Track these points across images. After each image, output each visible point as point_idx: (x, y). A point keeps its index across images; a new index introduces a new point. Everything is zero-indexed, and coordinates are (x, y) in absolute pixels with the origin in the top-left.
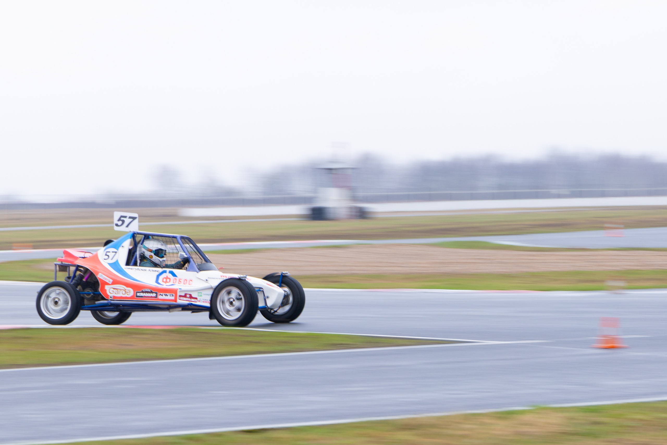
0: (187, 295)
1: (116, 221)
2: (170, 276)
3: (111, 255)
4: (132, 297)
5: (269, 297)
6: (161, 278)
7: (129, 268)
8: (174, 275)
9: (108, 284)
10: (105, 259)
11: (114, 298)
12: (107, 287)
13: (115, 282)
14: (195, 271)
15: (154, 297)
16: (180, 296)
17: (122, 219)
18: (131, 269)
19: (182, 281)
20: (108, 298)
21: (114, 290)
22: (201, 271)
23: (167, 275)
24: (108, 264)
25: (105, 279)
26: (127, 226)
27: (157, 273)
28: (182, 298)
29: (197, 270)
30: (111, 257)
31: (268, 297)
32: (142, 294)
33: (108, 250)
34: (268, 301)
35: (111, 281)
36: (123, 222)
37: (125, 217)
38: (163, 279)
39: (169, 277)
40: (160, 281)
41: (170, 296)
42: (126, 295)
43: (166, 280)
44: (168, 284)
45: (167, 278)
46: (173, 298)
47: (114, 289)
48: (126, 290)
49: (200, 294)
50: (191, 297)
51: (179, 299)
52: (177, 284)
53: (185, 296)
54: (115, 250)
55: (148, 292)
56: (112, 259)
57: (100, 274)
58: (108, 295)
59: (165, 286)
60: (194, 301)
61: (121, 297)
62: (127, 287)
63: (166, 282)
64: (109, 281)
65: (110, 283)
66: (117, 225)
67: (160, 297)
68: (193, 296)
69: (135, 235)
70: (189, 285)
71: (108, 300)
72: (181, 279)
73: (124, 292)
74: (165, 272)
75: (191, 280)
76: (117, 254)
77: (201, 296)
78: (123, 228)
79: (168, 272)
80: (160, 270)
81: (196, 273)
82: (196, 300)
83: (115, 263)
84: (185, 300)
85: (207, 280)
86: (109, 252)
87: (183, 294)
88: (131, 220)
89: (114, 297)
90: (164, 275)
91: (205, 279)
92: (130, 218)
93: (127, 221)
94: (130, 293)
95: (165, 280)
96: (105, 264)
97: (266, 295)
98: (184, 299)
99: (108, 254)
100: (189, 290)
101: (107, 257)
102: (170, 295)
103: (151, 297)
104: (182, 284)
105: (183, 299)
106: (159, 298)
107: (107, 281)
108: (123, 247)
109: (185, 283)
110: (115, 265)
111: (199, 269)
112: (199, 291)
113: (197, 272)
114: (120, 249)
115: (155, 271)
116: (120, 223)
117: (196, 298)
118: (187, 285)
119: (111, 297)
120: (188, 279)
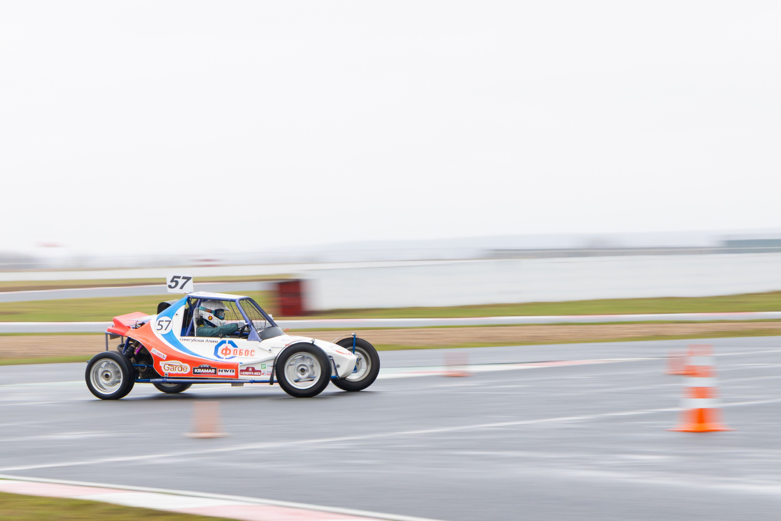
0: (249, 369)
1: (169, 283)
2: (230, 346)
3: (165, 324)
4: (189, 374)
5: (340, 366)
6: (220, 349)
7: (185, 340)
8: (234, 345)
9: (162, 360)
10: (157, 330)
11: (169, 376)
12: (161, 364)
13: (169, 358)
14: (257, 340)
15: (213, 373)
16: (242, 371)
17: (175, 279)
18: (187, 340)
19: (244, 352)
20: (164, 376)
21: (170, 367)
22: (263, 339)
23: (227, 346)
24: (161, 335)
25: (159, 354)
26: (182, 288)
27: (216, 344)
28: (244, 372)
29: (259, 339)
30: (164, 327)
31: (338, 366)
32: (199, 371)
33: (160, 319)
34: (338, 369)
35: (166, 356)
36: (177, 283)
37: (179, 277)
38: (223, 350)
39: (228, 348)
40: (219, 353)
41: (230, 372)
42: (183, 372)
43: (226, 352)
44: (228, 356)
45: (226, 349)
46: (233, 374)
47: (169, 365)
48: (181, 366)
49: (264, 366)
50: (254, 370)
51: (241, 375)
52: (238, 355)
53: (247, 370)
54: (168, 319)
55: (206, 368)
56: (166, 329)
57: (153, 349)
58: (164, 373)
59: (224, 360)
60: (258, 374)
61: (177, 374)
62: (183, 362)
63: (226, 354)
64: (163, 356)
65: (165, 359)
66: (170, 287)
67: (220, 373)
68: (256, 369)
69: (190, 299)
70: (252, 357)
71: (163, 378)
72: (242, 350)
73: (180, 369)
74: (224, 342)
75: (254, 351)
76: (171, 323)
77: (265, 368)
78: (177, 290)
79: (227, 342)
80: (219, 340)
81: (258, 342)
82: (260, 373)
83: (169, 333)
84: (247, 375)
85: (270, 350)
86: (163, 321)
87: (245, 368)
88: (185, 280)
89: (170, 374)
90: (223, 346)
91: (268, 349)
92: (184, 278)
93: (181, 282)
94: (188, 369)
95: (224, 351)
96: (159, 335)
97: (336, 364)
98: (247, 373)
99: (161, 323)
100: (251, 363)
101: (160, 327)
102: (231, 370)
103: (210, 373)
104: (243, 356)
105: (244, 374)
106: (218, 374)
107: (162, 357)
108: (177, 314)
109: (247, 354)
110: (169, 336)
111: (261, 338)
112: (262, 363)
113: (260, 342)
114: (174, 317)
115: (213, 341)
116: (173, 284)
117: (260, 371)
118: (249, 356)
119: (166, 374)
120: (250, 350)
